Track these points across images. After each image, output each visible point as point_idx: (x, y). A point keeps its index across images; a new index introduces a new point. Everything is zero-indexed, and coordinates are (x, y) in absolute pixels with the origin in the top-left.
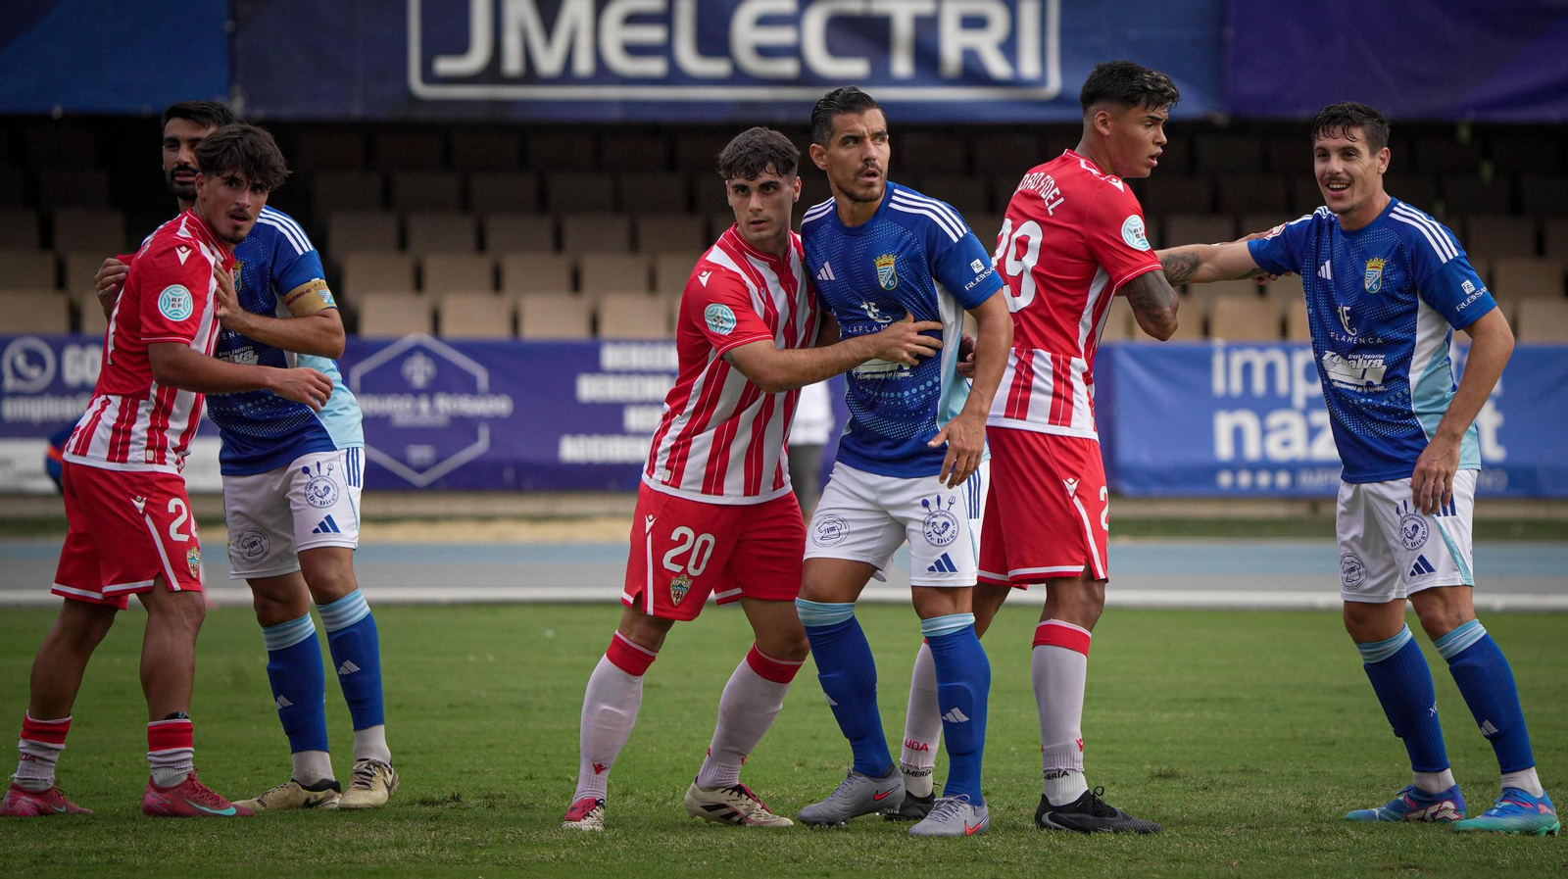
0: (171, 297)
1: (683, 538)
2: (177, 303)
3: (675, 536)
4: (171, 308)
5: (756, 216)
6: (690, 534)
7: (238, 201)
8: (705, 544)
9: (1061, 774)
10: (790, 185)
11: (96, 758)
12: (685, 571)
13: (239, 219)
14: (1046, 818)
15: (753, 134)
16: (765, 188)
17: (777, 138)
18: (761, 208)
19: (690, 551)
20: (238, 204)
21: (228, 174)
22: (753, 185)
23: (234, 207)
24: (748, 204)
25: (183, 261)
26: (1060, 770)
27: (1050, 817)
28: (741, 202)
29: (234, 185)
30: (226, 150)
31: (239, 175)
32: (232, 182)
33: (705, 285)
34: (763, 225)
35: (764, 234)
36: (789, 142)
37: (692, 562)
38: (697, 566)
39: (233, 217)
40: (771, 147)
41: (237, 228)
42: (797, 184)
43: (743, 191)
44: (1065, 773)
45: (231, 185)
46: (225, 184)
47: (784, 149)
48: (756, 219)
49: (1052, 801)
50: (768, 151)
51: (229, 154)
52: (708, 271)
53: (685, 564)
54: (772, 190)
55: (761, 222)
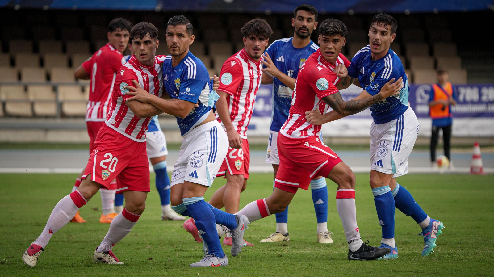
0: (225, 76)
1: (108, 157)
2: (227, 79)
3: (106, 156)
4: (224, 80)
5: (143, 52)
6: (111, 156)
7: (255, 44)
8: (115, 161)
9: (352, 241)
10: (155, 42)
11: (448, 223)
12: (107, 168)
13: (257, 50)
14: (351, 257)
15: (142, 23)
16: (146, 42)
17: (151, 25)
18: (144, 49)
19: (111, 162)
20: (255, 45)
21: (251, 36)
22: (141, 41)
23: (254, 46)
24: (140, 48)
25: (232, 66)
26: (352, 240)
27: (353, 256)
28: (138, 47)
29: (254, 39)
30: (249, 29)
31: (254, 36)
32: (253, 39)
33: (122, 75)
34: (145, 56)
35: (145, 59)
36: (154, 27)
37: (110, 166)
38: (112, 168)
39: (254, 50)
40: (149, 28)
41: (256, 53)
42: (158, 42)
43: (138, 43)
44: (354, 241)
45: (252, 40)
46: (251, 39)
47: (153, 29)
48: (142, 53)
49: (352, 250)
50: (148, 29)
51: (250, 29)
52: (123, 70)
53: (108, 166)
54: (148, 43)
55: (144, 55)
